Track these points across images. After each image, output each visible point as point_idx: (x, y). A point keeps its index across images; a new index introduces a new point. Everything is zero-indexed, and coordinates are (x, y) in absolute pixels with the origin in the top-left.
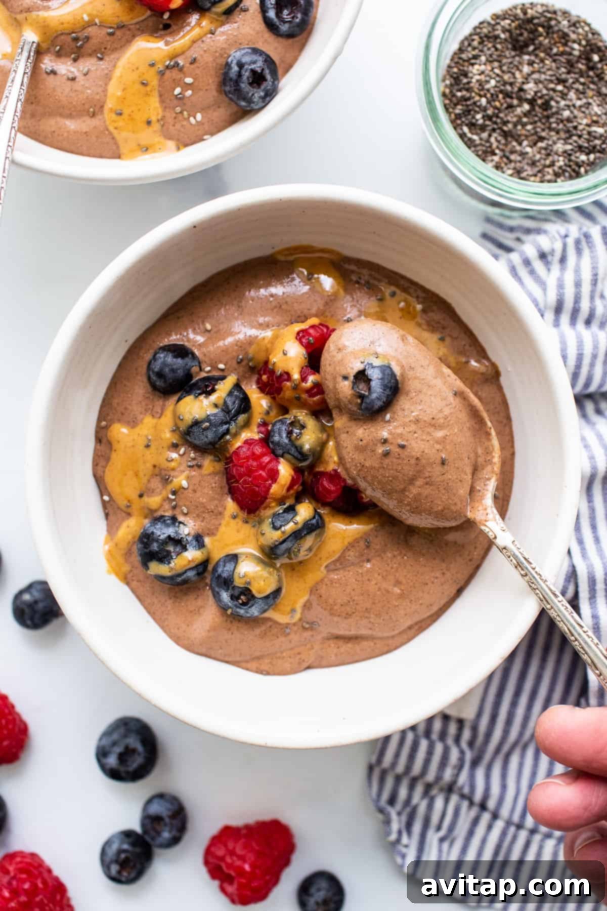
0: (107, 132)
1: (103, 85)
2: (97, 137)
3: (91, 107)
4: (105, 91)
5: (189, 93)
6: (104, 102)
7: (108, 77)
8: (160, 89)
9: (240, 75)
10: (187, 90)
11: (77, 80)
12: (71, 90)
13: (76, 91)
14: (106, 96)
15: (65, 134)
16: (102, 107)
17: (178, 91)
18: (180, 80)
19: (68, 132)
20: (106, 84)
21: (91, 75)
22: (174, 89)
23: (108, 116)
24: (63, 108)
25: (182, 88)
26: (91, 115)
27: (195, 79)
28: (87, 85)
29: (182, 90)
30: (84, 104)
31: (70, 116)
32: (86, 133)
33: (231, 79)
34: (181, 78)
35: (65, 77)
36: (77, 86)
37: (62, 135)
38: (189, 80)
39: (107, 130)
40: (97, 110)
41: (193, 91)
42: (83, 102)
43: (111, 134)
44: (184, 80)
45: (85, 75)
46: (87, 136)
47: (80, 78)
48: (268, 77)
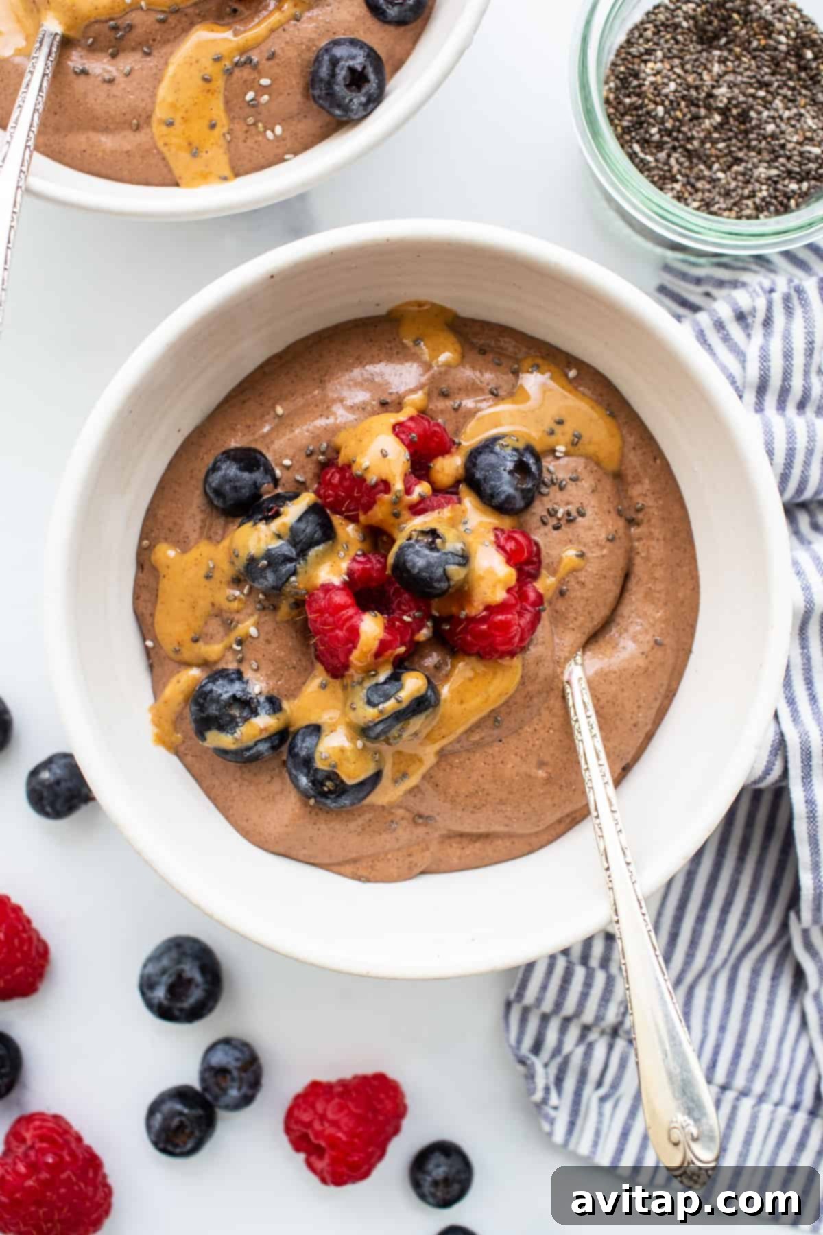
0: (155, 151)
1: (151, 89)
2: (143, 157)
3: (134, 118)
4: (153, 95)
5: (266, 98)
6: (152, 111)
7: (157, 79)
8: (226, 93)
9: (333, 75)
10: (262, 95)
11: (116, 82)
12: (108, 95)
13: (115, 96)
14: (154, 103)
15: (100, 154)
16: (149, 117)
17: (250, 95)
18: (254, 80)
19: (104, 151)
20: (155, 88)
21: (135, 75)
22: (245, 94)
23: (157, 129)
24: (98, 119)
25: (256, 92)
26: (134, 128)
27: (274, 80)
28: (129, 89)
29: (256, 95)
30: (124, 114)
31: (106, 130)
32: (127, 152)
33: (321, 80)
34: (254, 79)
35: (100, 78)
36: (115, 90)
37: (96, 155)
38: (265, 82)
39: (156, 148)
40: (142, 122)
41: (270, 95)
42: (124, 111)
43: (160, 152)
44: (258, 81)
45: (128, 75)
46: (129, 156)
47: (120, 79)
48: (372, 77)
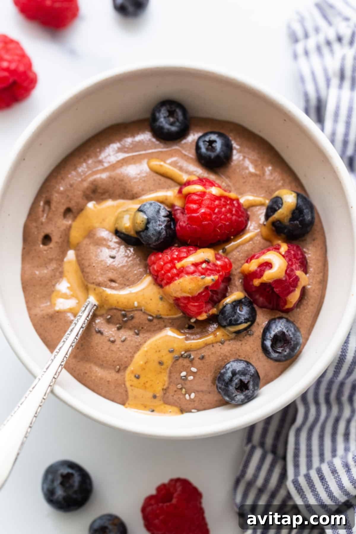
0: (123, 386)
1: (133, 353)
2: (116, 387)
3: (118, 365)
4: (132, 357)
5: (191, 378)
6: (129, 364)
7: (138, 348)
8: (171, 368)
9: (231, 380)
10: (190, 376)
11: (116, 343)
12: (109, 349)
13: (112, 350)
14: (131, 361)
15: (94, 378)
16: (126, 367)
17: (184, 374)
18: (188, 367)
19: (96, 376)
20: (135, 353)
21: (127, 342)
22: (181, 372)
23: (128, 375)
24: (99, 359)
25: (187, 373)
26: (117, 370)
27: (198, 370)
28: (120, 349)
29: (187, 375)
30: (114, 361)
31: (101, 366)
32: (108, 381)
33: (224, 380)
34: (189, 366)
35: (108, 338)
36: (114, 347)
37: (91, 377)
38: (194, 369)
39: (125, 384)
40: (122, 368)
41: (194, 377)
42: (114, 360)
43: (125, 387)
44: (191, 368)
45: (123, 341)
46: (109, 384)
47: (118, 342)
48: (251, 387)
